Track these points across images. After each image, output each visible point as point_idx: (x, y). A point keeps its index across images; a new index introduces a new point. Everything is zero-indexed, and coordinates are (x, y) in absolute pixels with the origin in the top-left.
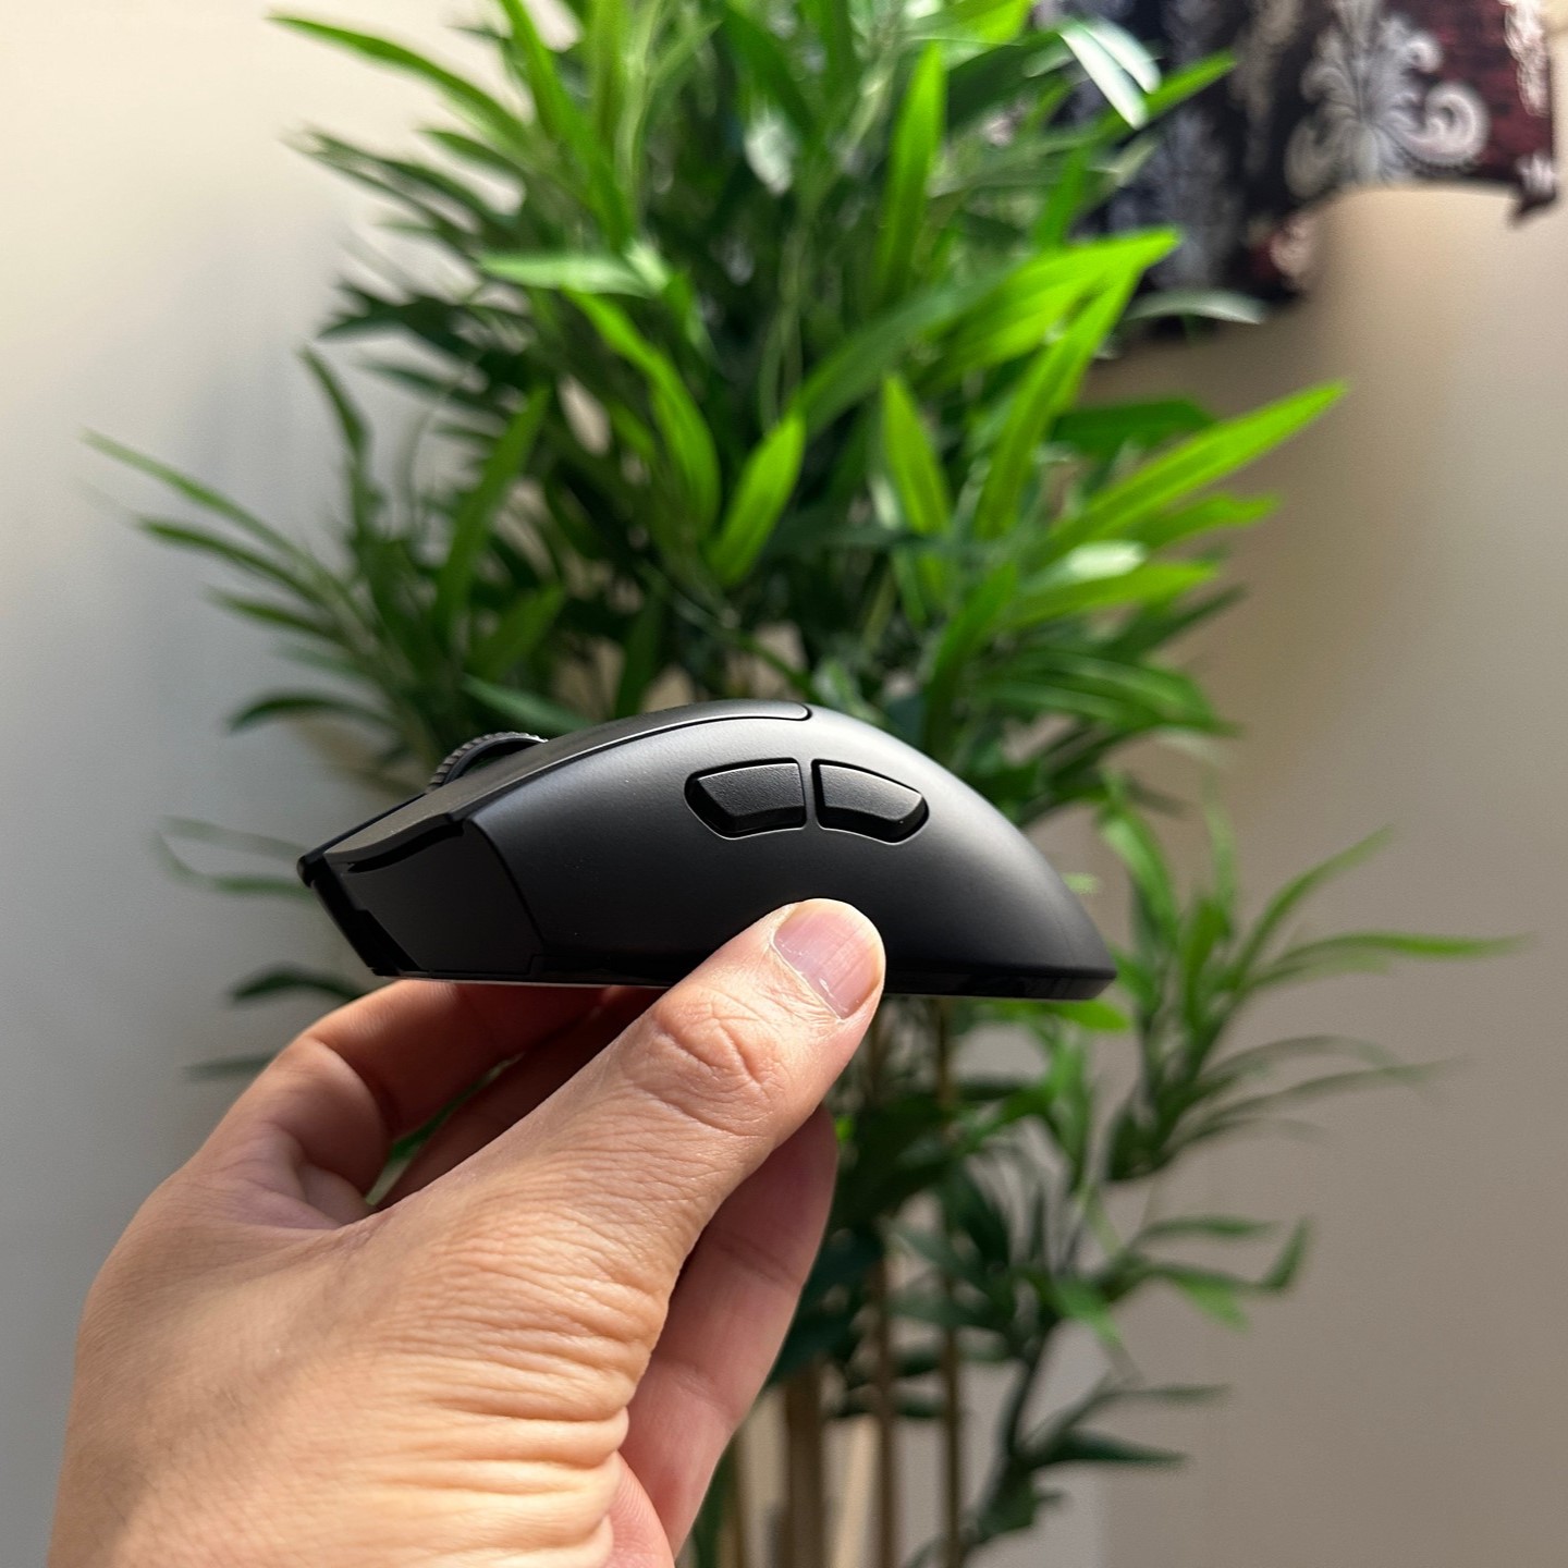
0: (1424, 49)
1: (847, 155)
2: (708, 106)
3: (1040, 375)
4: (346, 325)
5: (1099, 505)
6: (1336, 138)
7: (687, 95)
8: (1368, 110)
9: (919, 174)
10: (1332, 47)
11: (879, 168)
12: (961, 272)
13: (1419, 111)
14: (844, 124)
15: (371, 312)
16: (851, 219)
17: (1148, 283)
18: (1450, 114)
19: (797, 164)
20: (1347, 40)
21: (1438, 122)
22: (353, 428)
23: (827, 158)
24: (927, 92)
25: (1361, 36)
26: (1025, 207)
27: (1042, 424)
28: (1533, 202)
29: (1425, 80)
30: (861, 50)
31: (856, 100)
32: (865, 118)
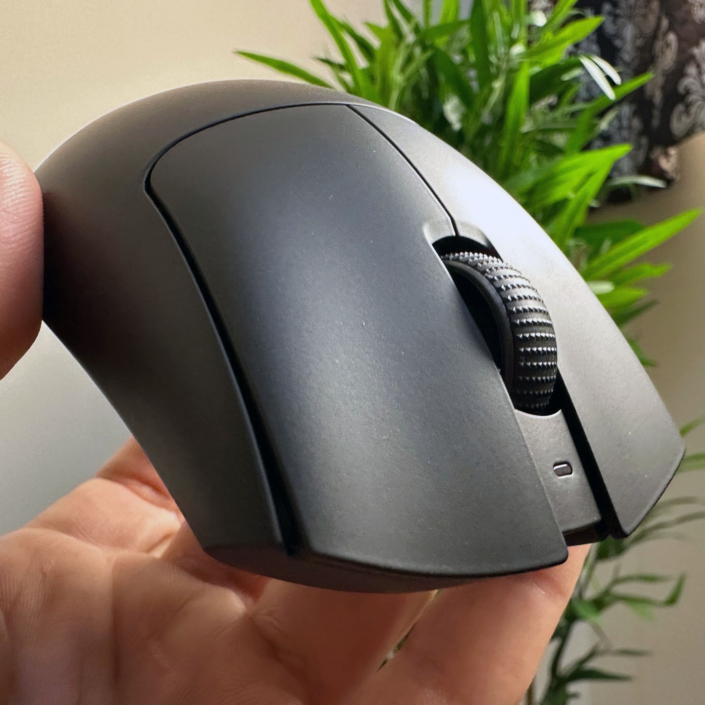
1: (486, 117)
2: (425, 94)
5: (596, 263)
6: (693, 110)
7: (416, 89)
10: (692, 70)
12: (534, 165)
16: (488, 141)
19: (464, 119)
23: (478, 115)
24: (522, 85)
26: (559, 140)
27: (571, 229)
30: (493, 70)
32: (494, 98)
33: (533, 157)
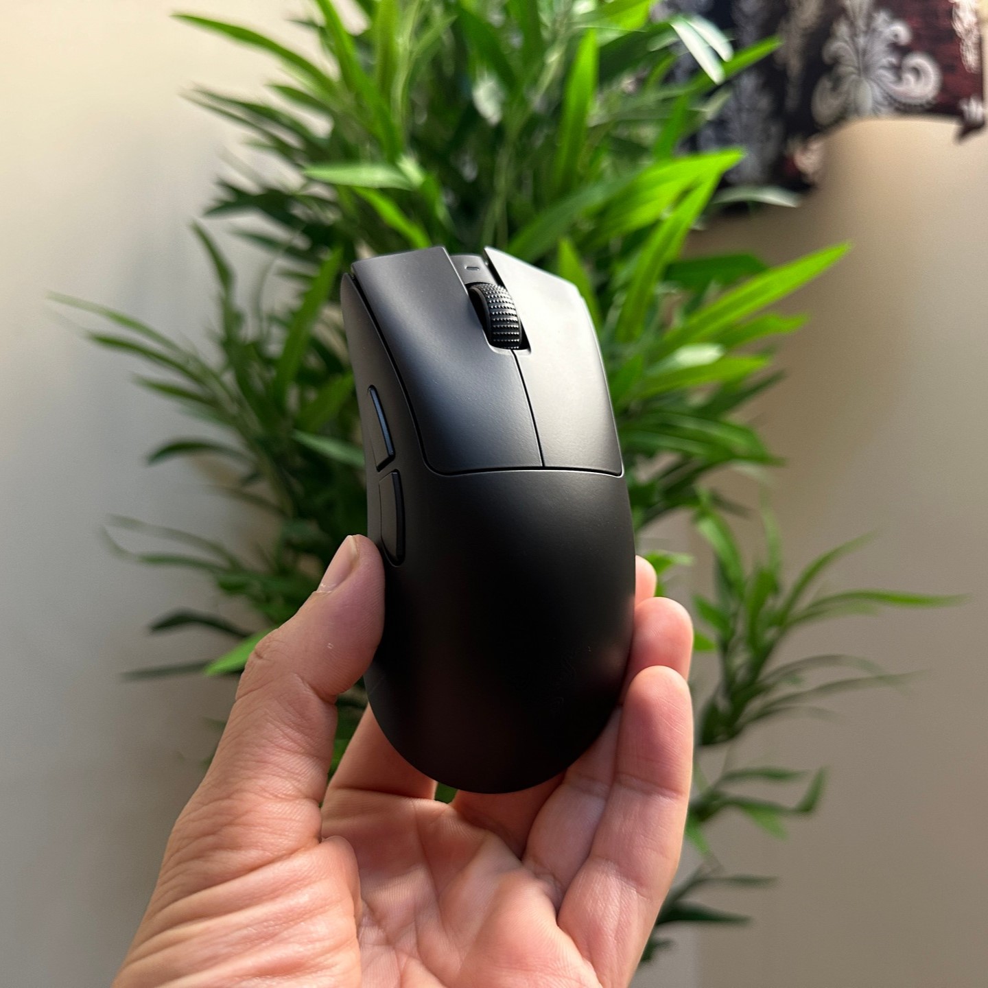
0: (901, 31)
1: (537, 101)
2: (449, 69)
3: (658, 238)
4: (222, 208)
5: (695, 320)
6: (845, 87)
7: (436, 63)
8: (865, 69)
9: (582, 112)
10: (843, 29)
11: (557, 108)
12: (609, 173)
13: (898, 70)
14: (535, 81)
15: (237, 199)
16: (539, 141)
17: (725, 182)
18: (917, 71)
19: (505, 106)
20: (852, 25)
21: (910, 77)
22: (224, 273)
23: (524, 102)
24: (587, 61)
25: (861, 23)
26: (648, 133)
27: (659, 269)
28: (970, 128)
29: (901, 50)
30: (546, 34)
31: (543, 66)
32: (548, 77)
33: (605, 163)
